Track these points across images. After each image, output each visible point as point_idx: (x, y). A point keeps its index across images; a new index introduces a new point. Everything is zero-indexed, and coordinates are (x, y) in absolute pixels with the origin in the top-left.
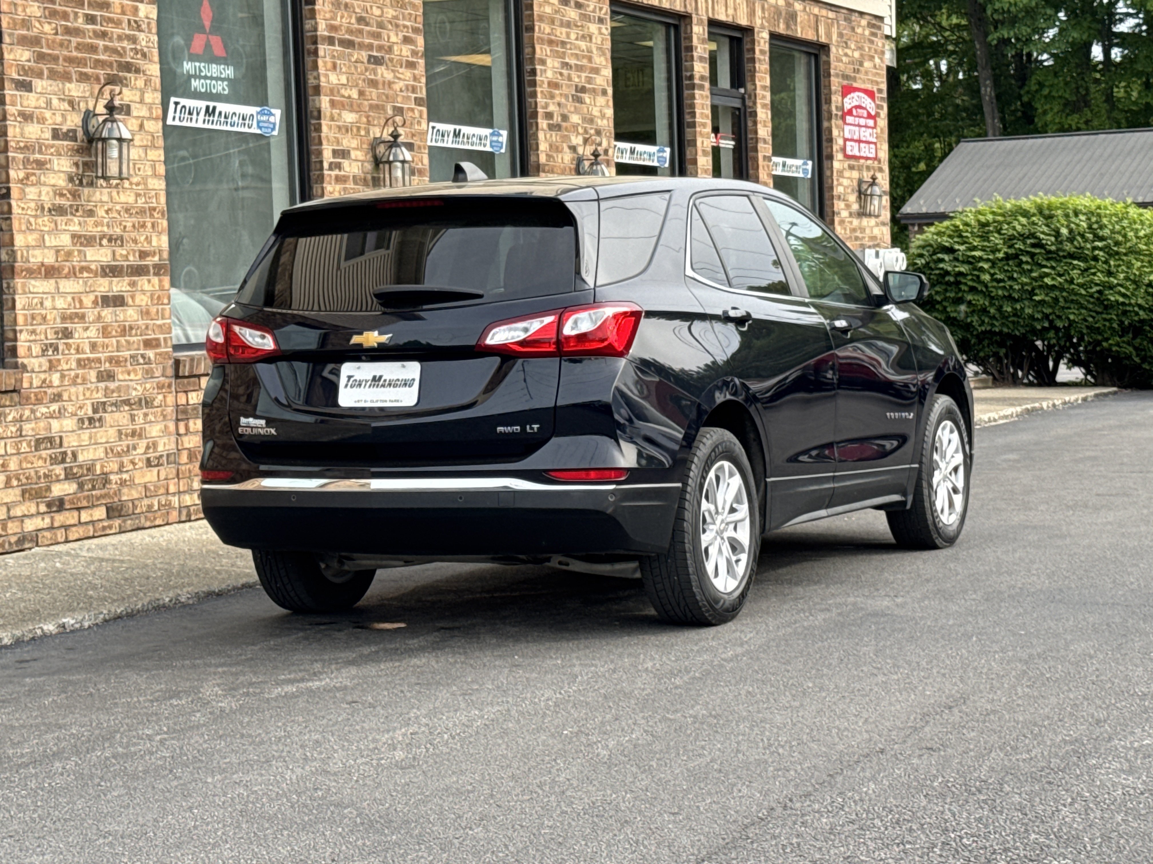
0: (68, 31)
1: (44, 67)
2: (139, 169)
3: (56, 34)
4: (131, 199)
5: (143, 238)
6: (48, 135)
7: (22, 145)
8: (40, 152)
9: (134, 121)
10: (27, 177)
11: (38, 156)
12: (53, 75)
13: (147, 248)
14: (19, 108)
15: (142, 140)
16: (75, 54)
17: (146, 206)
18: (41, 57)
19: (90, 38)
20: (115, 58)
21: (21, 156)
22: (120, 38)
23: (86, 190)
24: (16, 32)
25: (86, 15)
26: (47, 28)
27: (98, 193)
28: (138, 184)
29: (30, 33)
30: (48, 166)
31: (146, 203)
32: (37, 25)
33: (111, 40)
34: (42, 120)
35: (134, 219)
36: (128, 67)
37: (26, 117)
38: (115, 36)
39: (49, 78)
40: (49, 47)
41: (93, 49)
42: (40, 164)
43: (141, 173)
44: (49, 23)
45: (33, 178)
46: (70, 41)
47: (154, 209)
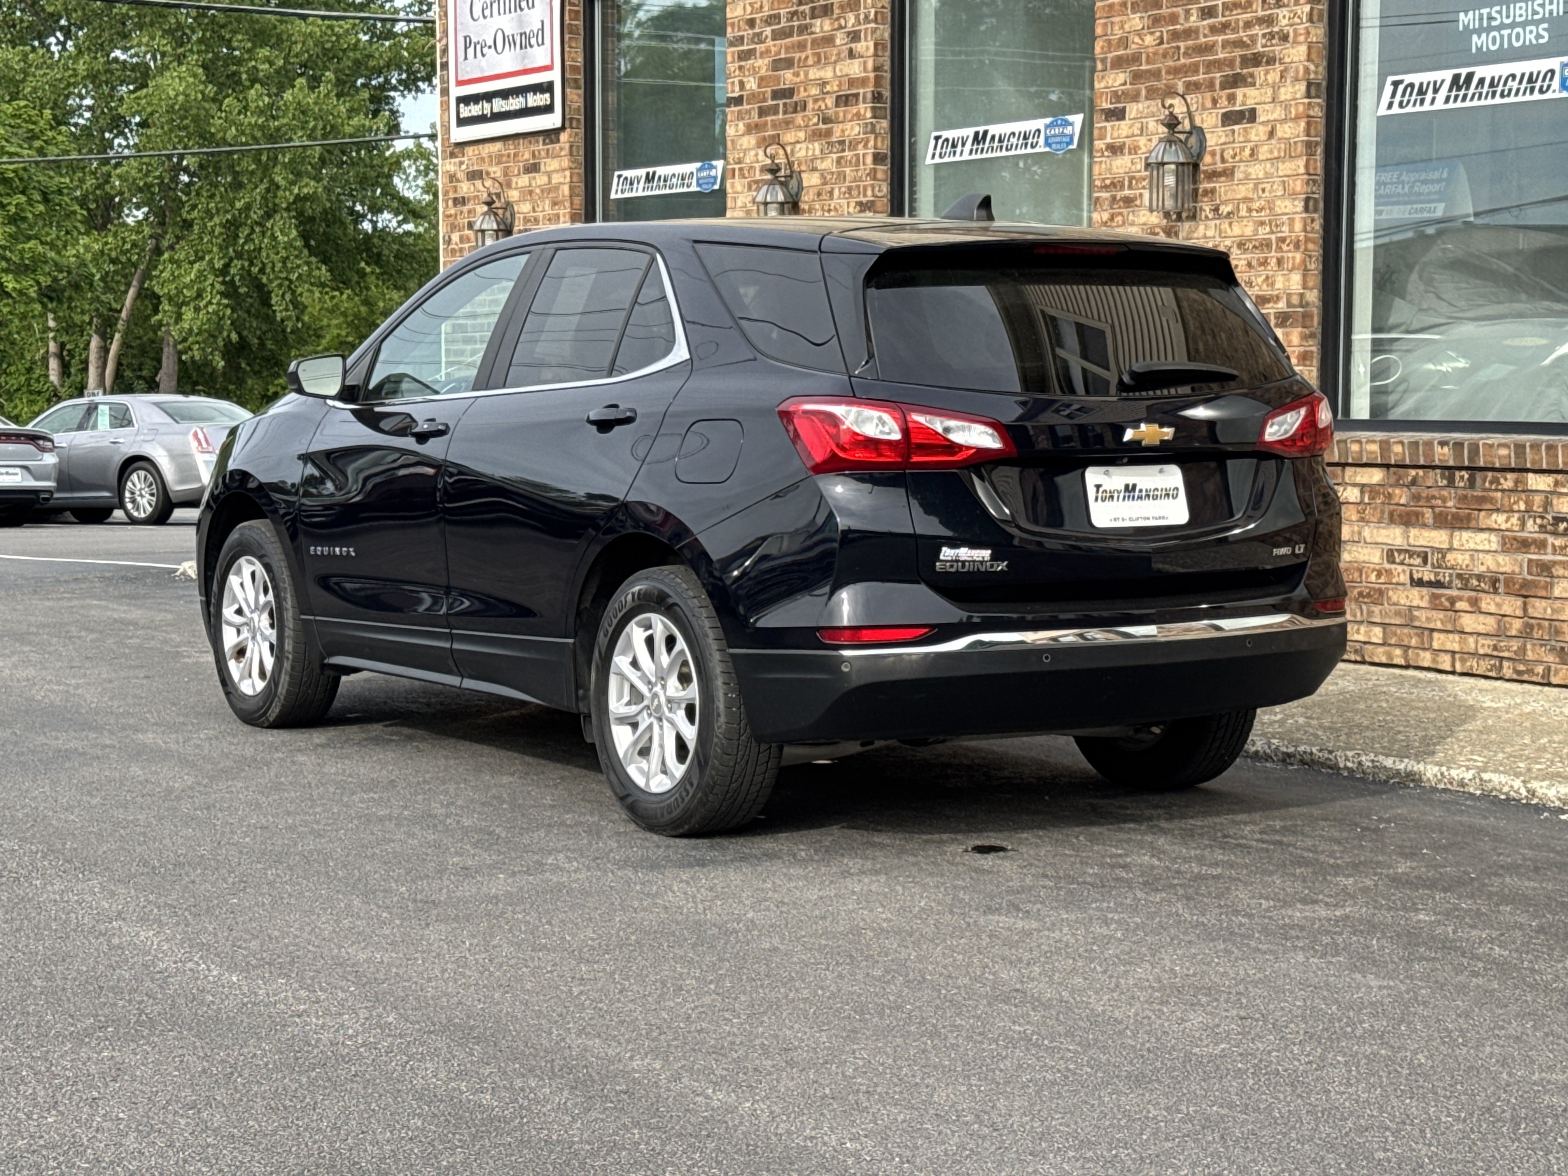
0: (1175, 36)
1: (1143, 87)
2: (1263, 190)
3: (1162, 43)
4: (1249, 231)
5: (1260, 280)
6: (1140, 166)
7: (1108, 182)
8: (1130, 187)
9: (1261, 128)
10: (1112, 219)
11: (1127, 192)
12: (1152, 93)
13: (1266, 291)
14: (1109, 140)
15: (1271, 152)
16: (1183, 61)
17: (1273, 237)
18: (1137, 77)
19: (1205, 36)
20: (1238, 52)
21: (1107, 195)
22: (1248, 25)
23: (1187, 225)
24: (1110, 55)
25: (1202, 9)
26: (1149, 40)
27: (1202, 228)
28: (1261, 209)
29: (1128, 51)
30: (1138, 202)
31: (1272, 232)
32: (1137, 40)
33: (1235, 30)
34: (1134, 150)
35: (1249, 256)
36: (1256, 60)
37: (1115, 150)
38: (1241, 24)
39: (1147, 98)
40: (1148, 62)
41: (1209, 48)
42: (1128, 201)
43: (1267, 194)
44: (1152, 33)
45: (1120, 218)
46: (1178, 48)
47: (1283, 240)
